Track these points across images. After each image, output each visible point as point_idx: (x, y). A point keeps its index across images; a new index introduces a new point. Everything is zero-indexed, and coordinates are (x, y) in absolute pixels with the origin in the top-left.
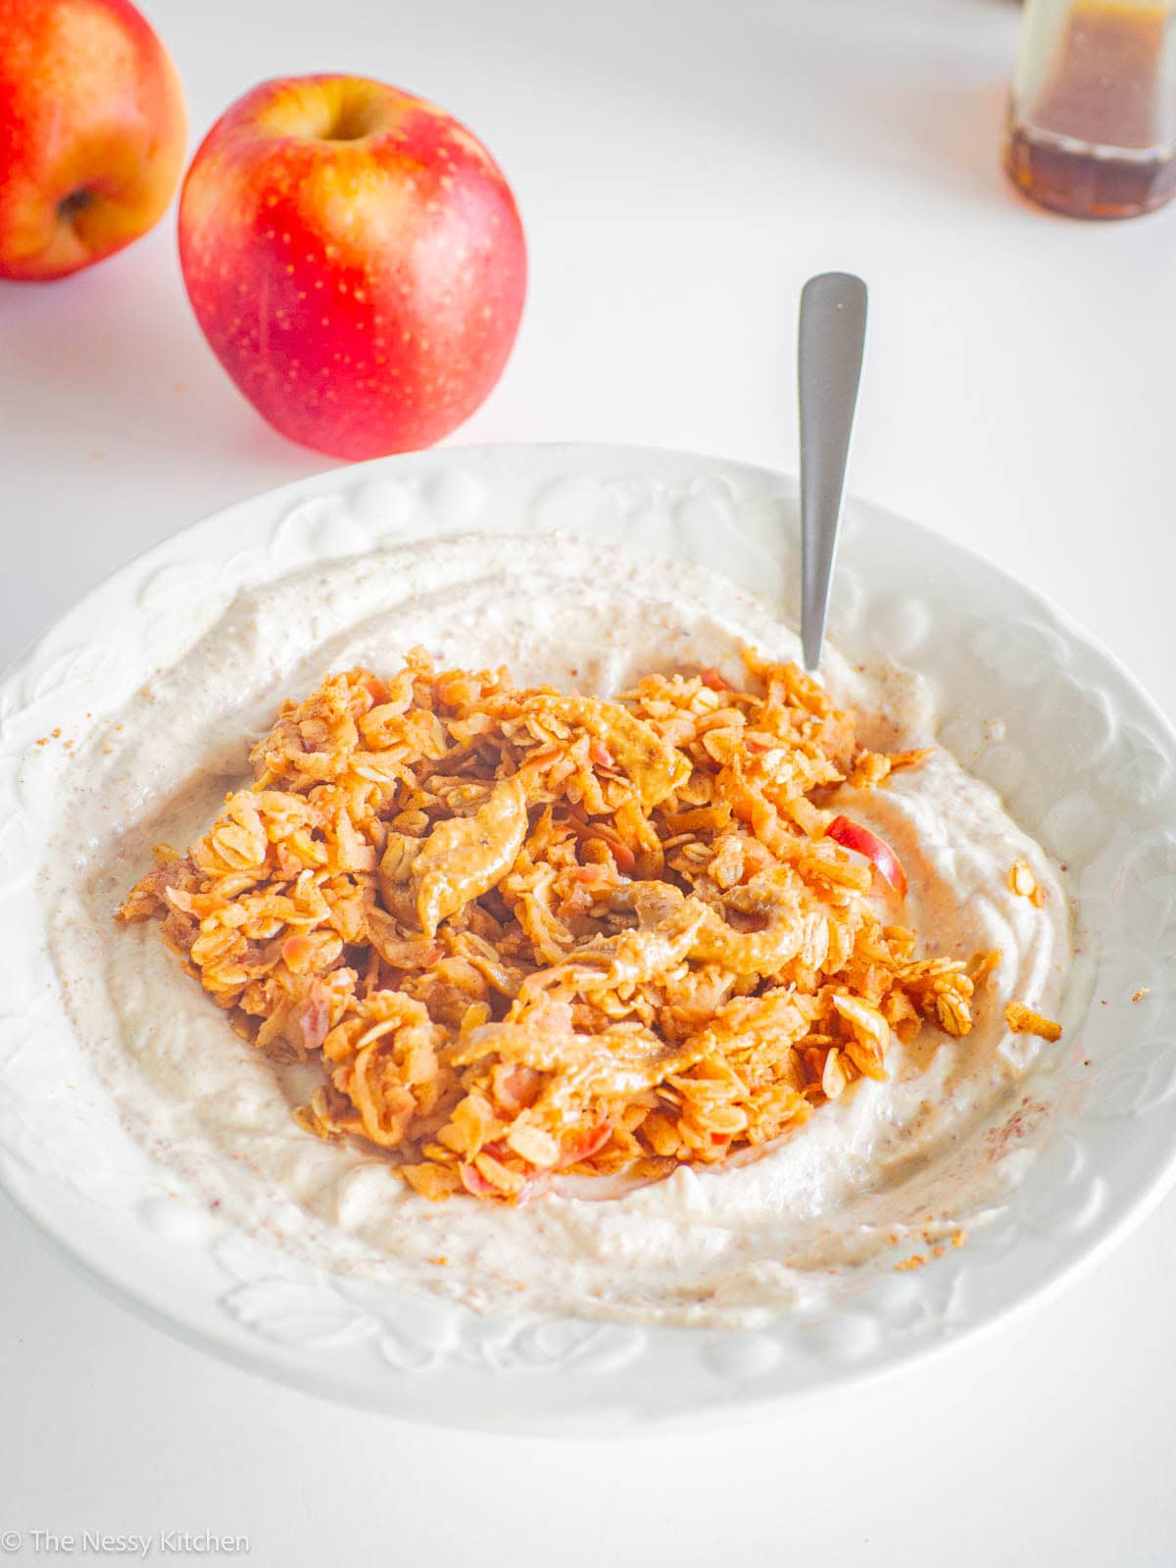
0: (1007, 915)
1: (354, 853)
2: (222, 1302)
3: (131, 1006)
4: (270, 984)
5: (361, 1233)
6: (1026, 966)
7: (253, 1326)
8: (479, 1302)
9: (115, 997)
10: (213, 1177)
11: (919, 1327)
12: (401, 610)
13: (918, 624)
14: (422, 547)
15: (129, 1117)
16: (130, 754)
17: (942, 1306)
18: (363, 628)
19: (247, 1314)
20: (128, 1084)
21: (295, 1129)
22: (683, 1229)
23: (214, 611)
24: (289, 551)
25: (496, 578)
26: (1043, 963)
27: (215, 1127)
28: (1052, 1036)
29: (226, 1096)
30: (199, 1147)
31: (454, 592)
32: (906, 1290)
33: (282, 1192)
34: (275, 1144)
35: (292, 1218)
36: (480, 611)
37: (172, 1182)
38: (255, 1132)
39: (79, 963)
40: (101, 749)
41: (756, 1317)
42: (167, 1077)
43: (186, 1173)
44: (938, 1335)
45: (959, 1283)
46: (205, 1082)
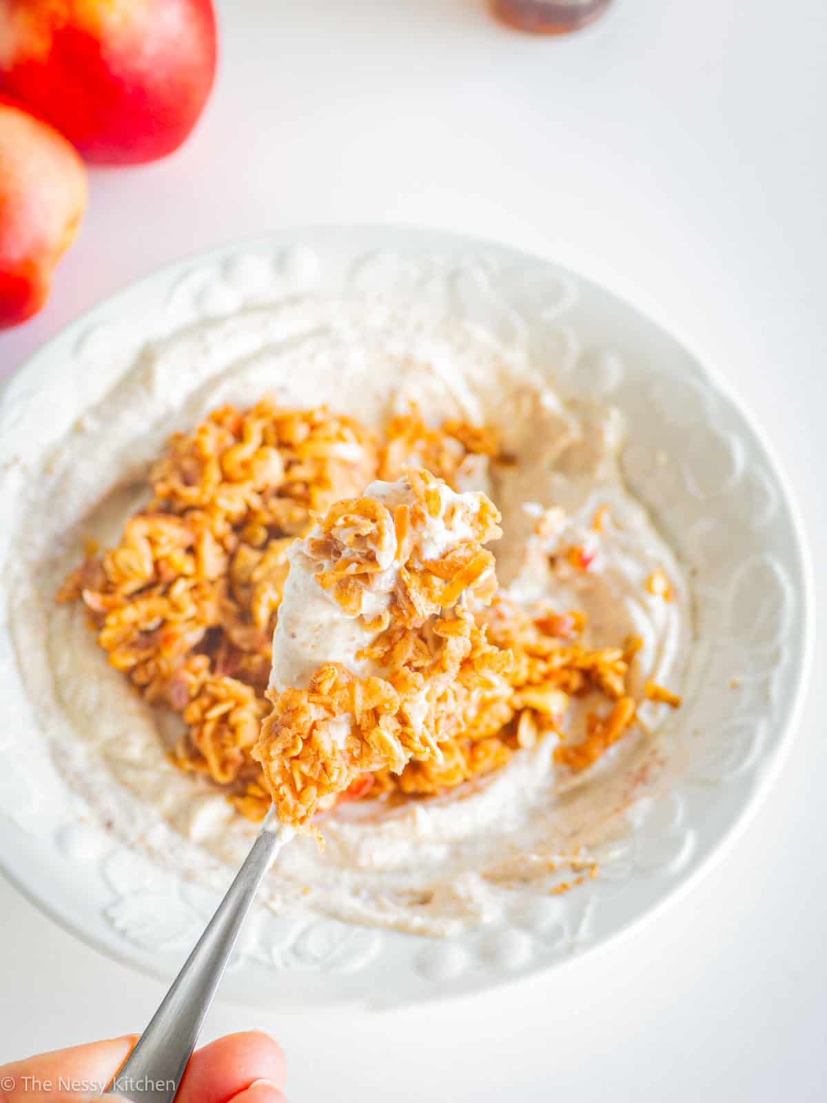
0: (647, 610)
1: (213, 562)
2: (104, 914)
3: (63, 668)
4: (151, 665)
5: (205, 845)
6: (660, 649)
7: (123, 933)
8: (276, 905)
9: (52, 661)
10: (111, 802)
11: (559, 945)
12: (256, 357)
13: (613, 372)
14: (272, 308)
15: (58, 755)
16: (66, 475)
17: (575, 930)
18: (230, 372)
19: (120, 924)
20: (59, 728)
21: (166, 766)
22: (416, 846)
23: (127, 359)
24: (181, 311)
25: (323, 331)
26: (672, 646)
27: (113, 761)
28: (674, 704)
29: (121, 740)
30: (102, 778)
31: (293, 343)
32: (554, 910)
33: (155, 813)
34: (151, 777)
35: (160, 834)
36: (312, 357)
37: (82, 808)
38: (138, 767)
39: (28, 638)
40: (47, 470)
41: (454, 927)
42: (83, 724)
43: (91, 799)
44: (570, 951)
45: (589, 911)
46: (107, 729)
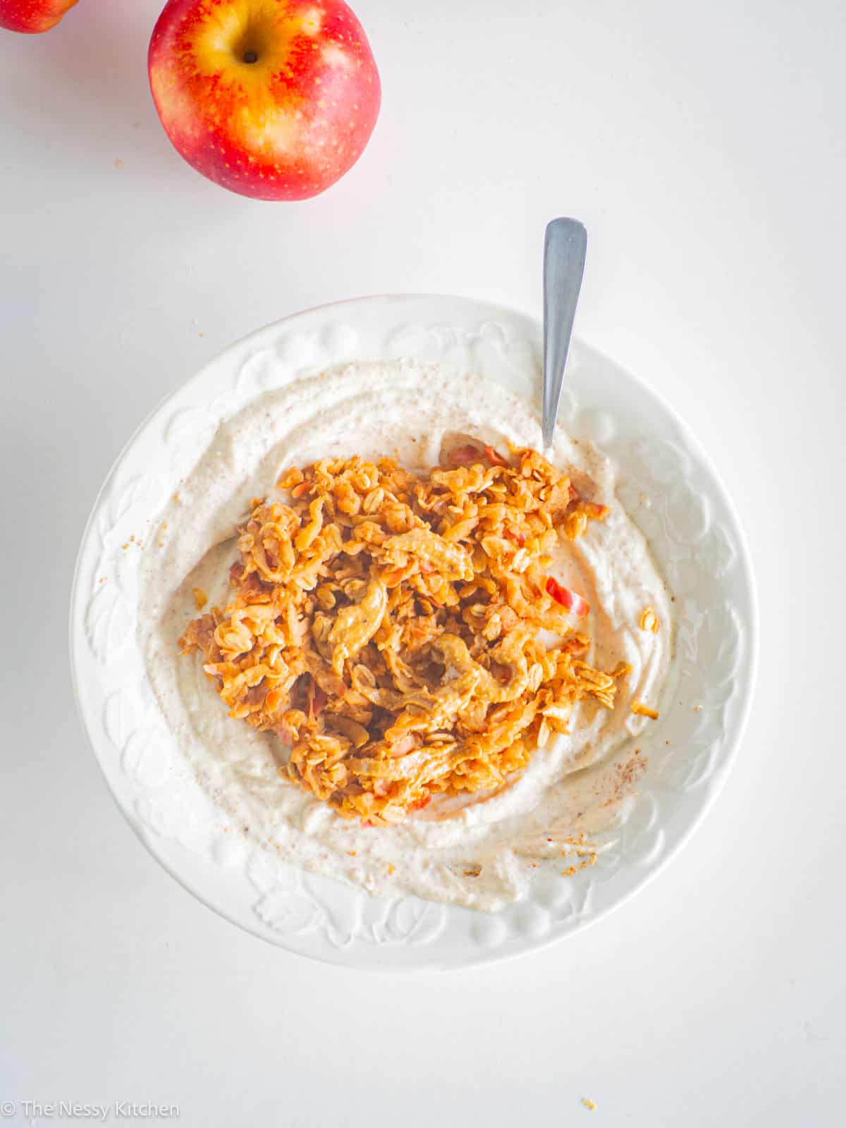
0: (638, 643)
1: (297, 628)
2: (254, 909)
3: (194, 708)
4: (262, 715)
5: (315, 836)
6: (645, 672)
7: (270, 924)
8: (371, 887)
9: (186, 704)
10: (243, 810)
11: (569, 919)
12: (312, 424)
13: (608, 430)
14: (321, 378)
15: (201, 775)
16: (174, 544)
17: (580, 908)
18: (293, 437)
19: (266, 918)
20: (199, 753)
21: (281, 780)
22: (467, 831)
23: (208, 438)
24: (247, 391)
25: (365, 396)
26: (653, 673)
27: (243, 778)
28: (654, 717)
29: (245, 763)
30: (235, 789)
31: (343, 406)
32: (566, 890)
33: (277, 814)
34: (270, 790)
35: (284, 833)
36: (359, 420)
37: (226, 820)
38: (261, 782)
39: (165, 682)
40: (157, 543)
41: (497, 905)
42: (218, 750)
43: (231, 810)
44: (577, 922)
45: (590, 891)
46: (235, 756)
